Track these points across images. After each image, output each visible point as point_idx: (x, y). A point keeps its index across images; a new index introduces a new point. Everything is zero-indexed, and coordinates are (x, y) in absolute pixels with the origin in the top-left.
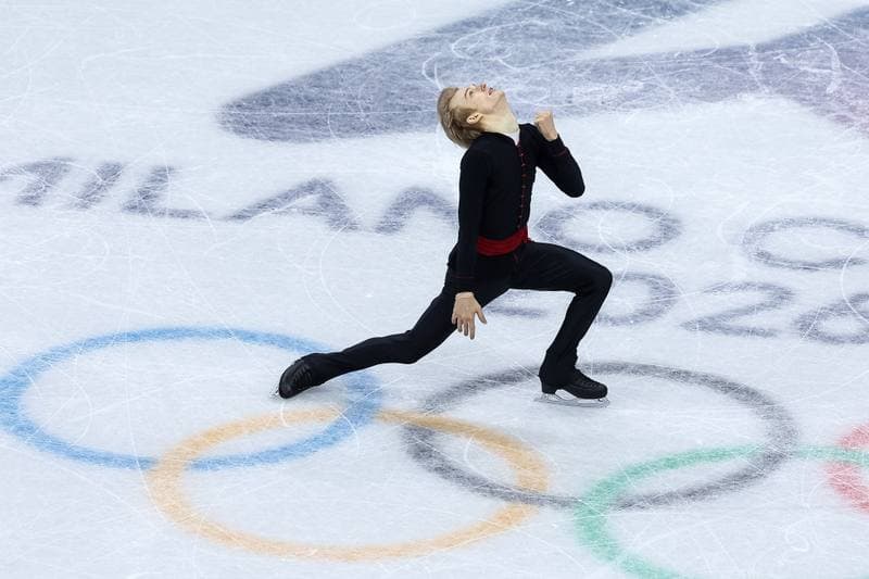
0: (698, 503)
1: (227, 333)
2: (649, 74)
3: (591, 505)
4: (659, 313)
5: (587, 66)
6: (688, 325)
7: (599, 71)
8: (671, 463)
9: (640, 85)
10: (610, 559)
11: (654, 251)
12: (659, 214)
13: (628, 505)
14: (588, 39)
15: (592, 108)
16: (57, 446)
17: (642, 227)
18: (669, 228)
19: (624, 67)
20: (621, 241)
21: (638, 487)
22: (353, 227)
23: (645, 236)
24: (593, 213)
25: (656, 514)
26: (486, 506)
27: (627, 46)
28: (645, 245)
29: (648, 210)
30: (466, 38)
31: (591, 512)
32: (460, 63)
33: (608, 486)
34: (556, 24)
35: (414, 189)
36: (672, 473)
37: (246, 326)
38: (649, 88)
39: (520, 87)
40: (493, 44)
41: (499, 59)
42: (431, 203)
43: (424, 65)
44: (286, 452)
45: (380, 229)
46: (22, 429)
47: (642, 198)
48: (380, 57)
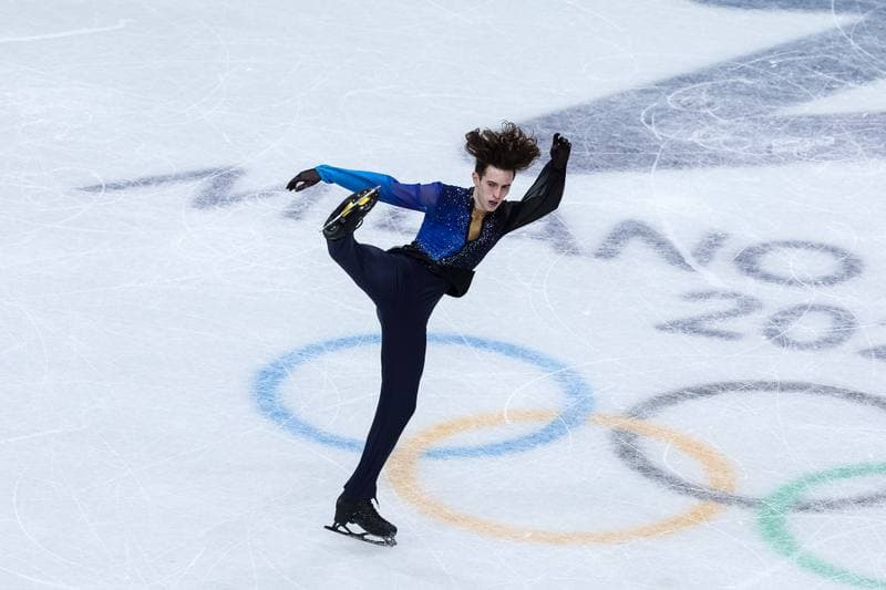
0: (866, 509)
1: (460, 340)
2: (840, 131)
3: (773, 506)
4: (840, 340)
5: (785, 122)
6: (865, 353)
7: (796, 126)
8: (845, 473)
9: (832, 140)
10: (788, 555)
11: (837, 286)
12: (843, 254)
13: (805, 508)
14: (789, 98)
15: (788, 158)
16: (308, 431)
17: (828, 265)
18: (851, 267)
19: (818, 124)
20: (810, 276)
21: (814, 493)
22: (575, 252)
23: (829, 272)
24: (786, 250)
25: (830, 517)
26: (682, 504)
27: (821, 105)
28: (830, 281)
29: (834, 250)
30: (681, 91)
31: (772, 513)
32: (676, 113)
33: (789, 490)
34: (759, 83)
35: (631, 222)
36: (845, 482)
37: (477, 334)
38: (839, 143)
39: (727, 137)
40: (705, 98)
41: (709, 111)
42: (644, 234)
43: (643, 113)
44: (509, 446)
45: (598, 255)
46: (277, 414)
47: (829, 240)
48: (605, 105)
